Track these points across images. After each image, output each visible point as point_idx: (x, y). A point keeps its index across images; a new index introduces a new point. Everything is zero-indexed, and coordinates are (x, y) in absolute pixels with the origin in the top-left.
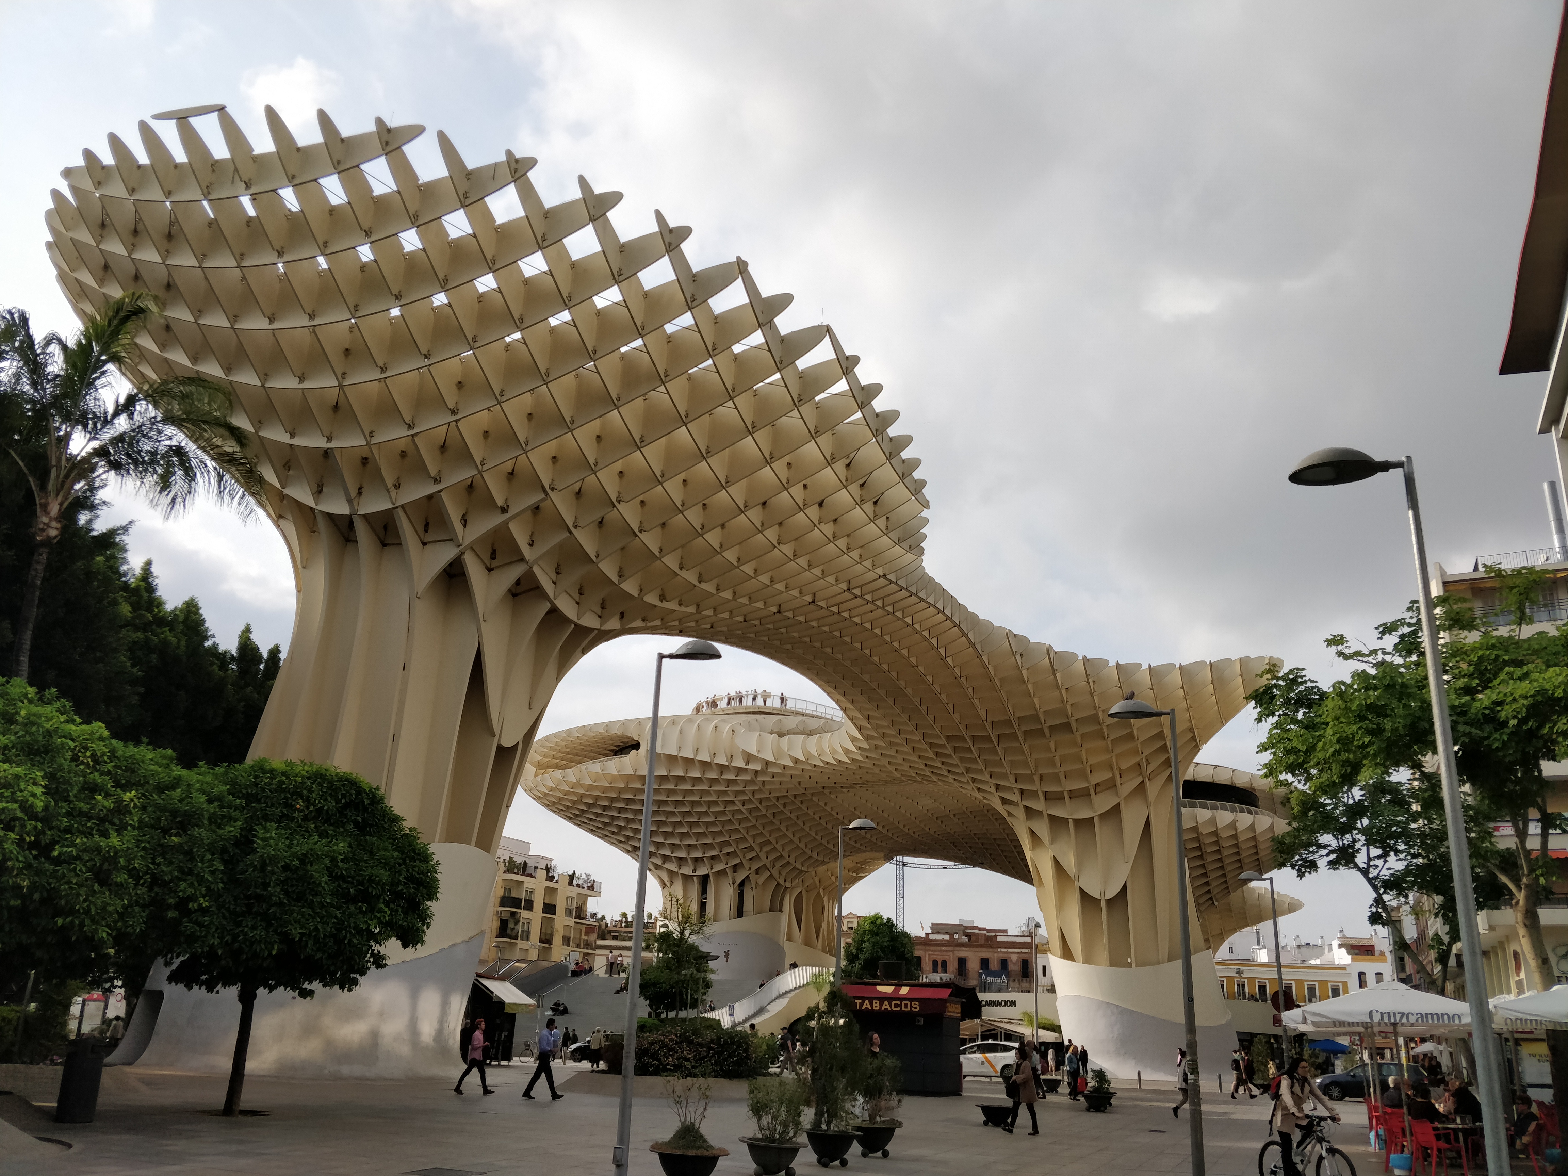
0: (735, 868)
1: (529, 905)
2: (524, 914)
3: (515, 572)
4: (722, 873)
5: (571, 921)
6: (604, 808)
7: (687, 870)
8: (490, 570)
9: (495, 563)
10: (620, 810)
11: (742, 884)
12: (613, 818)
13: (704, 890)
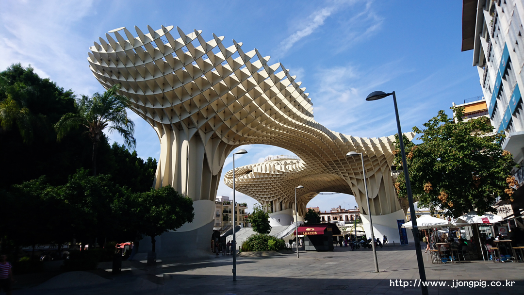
0: (279, 199)
1: (230, 212)
2: (229, 214)
3: (212, 133)
4: (275, 200)
5: (241, 215)
6: (245, 187)
7: (267, 200)
8: (205, 133)
9: (206, 132)
10: (249, 187)
11: (281, 202)
12: (248, 189)
13: (272, 205)
